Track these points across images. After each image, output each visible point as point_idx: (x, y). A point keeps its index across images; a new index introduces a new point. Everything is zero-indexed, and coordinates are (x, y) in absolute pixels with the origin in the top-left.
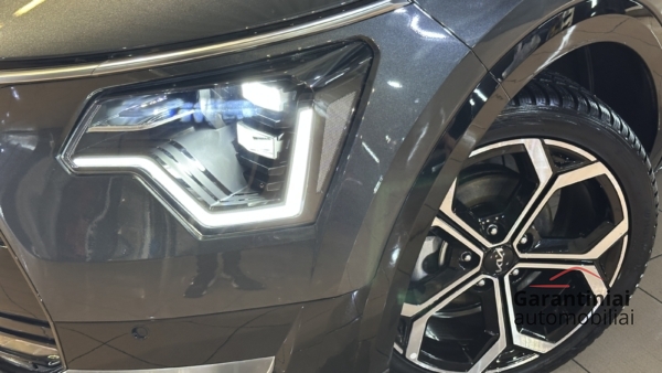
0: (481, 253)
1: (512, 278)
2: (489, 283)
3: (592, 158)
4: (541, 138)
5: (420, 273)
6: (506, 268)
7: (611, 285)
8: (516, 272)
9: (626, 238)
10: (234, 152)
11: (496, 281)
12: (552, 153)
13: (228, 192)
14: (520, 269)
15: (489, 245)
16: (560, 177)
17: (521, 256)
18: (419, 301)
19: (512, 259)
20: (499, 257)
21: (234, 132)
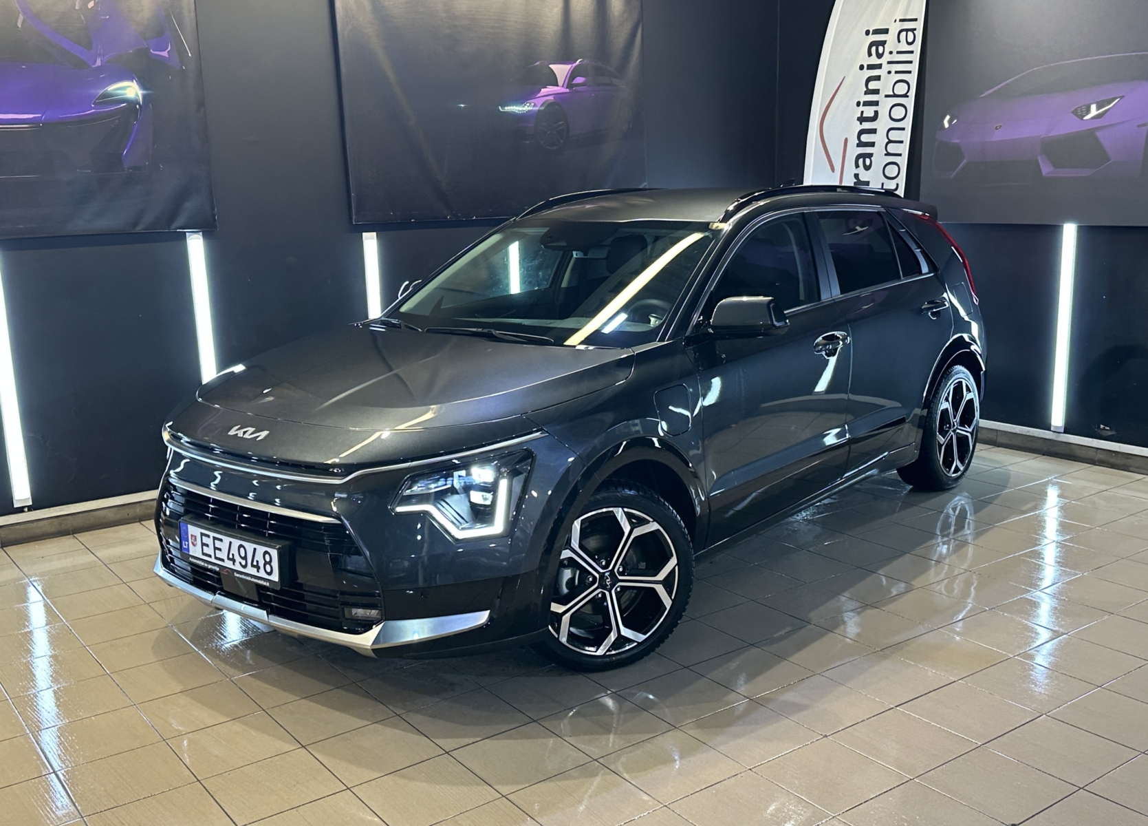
0: (597, 576)
1: (617, 593)
2: (604, 595)
3: (651, 520)
4: (623, 507)
5: (565, 590)
6: (613, 585)
7: (673, 598)
8: (619, 589)
9: (677, 568)
10: (468, 504)
11: (607, 593)
12: (629, 516)
13: (467, 522)
14: (621, 587)
15: (602, 571)
16: (635, 529)
17: (620, 578)
18: (565, 603)
19: (615, 580)
20: (607, 578)
21: (469, 496)
